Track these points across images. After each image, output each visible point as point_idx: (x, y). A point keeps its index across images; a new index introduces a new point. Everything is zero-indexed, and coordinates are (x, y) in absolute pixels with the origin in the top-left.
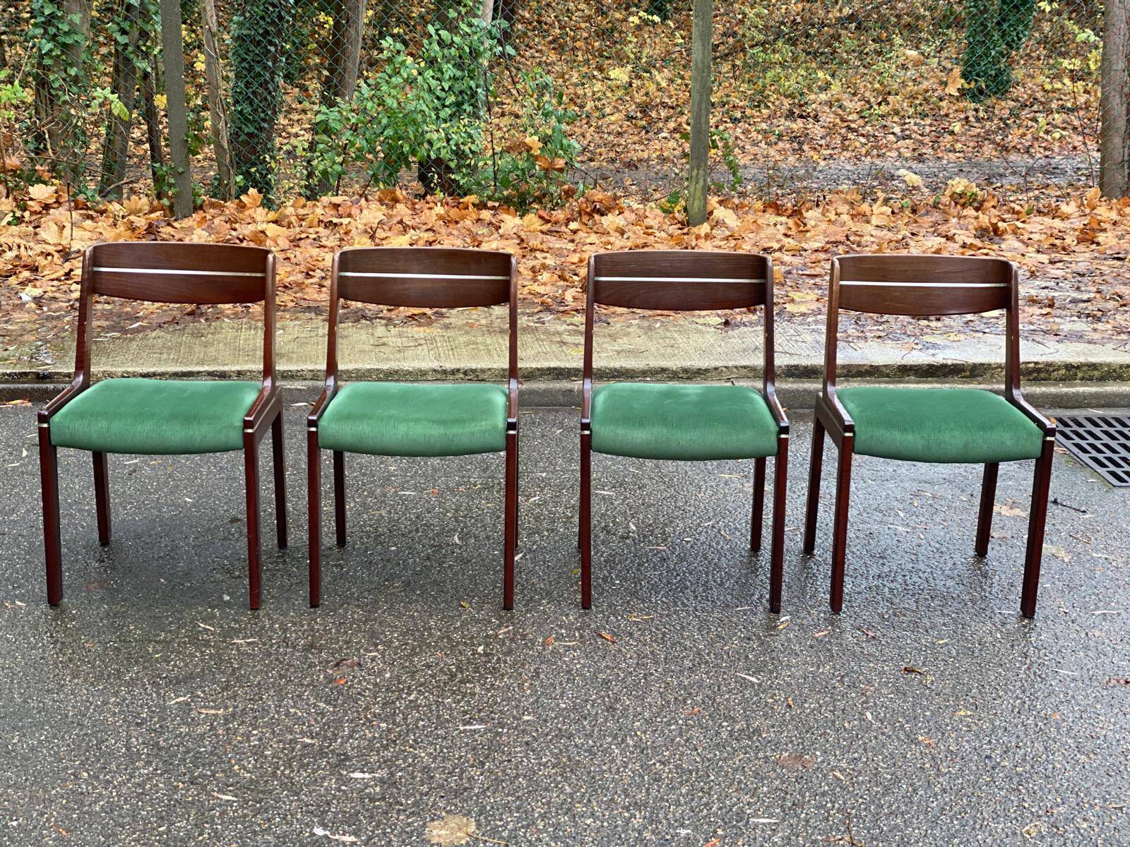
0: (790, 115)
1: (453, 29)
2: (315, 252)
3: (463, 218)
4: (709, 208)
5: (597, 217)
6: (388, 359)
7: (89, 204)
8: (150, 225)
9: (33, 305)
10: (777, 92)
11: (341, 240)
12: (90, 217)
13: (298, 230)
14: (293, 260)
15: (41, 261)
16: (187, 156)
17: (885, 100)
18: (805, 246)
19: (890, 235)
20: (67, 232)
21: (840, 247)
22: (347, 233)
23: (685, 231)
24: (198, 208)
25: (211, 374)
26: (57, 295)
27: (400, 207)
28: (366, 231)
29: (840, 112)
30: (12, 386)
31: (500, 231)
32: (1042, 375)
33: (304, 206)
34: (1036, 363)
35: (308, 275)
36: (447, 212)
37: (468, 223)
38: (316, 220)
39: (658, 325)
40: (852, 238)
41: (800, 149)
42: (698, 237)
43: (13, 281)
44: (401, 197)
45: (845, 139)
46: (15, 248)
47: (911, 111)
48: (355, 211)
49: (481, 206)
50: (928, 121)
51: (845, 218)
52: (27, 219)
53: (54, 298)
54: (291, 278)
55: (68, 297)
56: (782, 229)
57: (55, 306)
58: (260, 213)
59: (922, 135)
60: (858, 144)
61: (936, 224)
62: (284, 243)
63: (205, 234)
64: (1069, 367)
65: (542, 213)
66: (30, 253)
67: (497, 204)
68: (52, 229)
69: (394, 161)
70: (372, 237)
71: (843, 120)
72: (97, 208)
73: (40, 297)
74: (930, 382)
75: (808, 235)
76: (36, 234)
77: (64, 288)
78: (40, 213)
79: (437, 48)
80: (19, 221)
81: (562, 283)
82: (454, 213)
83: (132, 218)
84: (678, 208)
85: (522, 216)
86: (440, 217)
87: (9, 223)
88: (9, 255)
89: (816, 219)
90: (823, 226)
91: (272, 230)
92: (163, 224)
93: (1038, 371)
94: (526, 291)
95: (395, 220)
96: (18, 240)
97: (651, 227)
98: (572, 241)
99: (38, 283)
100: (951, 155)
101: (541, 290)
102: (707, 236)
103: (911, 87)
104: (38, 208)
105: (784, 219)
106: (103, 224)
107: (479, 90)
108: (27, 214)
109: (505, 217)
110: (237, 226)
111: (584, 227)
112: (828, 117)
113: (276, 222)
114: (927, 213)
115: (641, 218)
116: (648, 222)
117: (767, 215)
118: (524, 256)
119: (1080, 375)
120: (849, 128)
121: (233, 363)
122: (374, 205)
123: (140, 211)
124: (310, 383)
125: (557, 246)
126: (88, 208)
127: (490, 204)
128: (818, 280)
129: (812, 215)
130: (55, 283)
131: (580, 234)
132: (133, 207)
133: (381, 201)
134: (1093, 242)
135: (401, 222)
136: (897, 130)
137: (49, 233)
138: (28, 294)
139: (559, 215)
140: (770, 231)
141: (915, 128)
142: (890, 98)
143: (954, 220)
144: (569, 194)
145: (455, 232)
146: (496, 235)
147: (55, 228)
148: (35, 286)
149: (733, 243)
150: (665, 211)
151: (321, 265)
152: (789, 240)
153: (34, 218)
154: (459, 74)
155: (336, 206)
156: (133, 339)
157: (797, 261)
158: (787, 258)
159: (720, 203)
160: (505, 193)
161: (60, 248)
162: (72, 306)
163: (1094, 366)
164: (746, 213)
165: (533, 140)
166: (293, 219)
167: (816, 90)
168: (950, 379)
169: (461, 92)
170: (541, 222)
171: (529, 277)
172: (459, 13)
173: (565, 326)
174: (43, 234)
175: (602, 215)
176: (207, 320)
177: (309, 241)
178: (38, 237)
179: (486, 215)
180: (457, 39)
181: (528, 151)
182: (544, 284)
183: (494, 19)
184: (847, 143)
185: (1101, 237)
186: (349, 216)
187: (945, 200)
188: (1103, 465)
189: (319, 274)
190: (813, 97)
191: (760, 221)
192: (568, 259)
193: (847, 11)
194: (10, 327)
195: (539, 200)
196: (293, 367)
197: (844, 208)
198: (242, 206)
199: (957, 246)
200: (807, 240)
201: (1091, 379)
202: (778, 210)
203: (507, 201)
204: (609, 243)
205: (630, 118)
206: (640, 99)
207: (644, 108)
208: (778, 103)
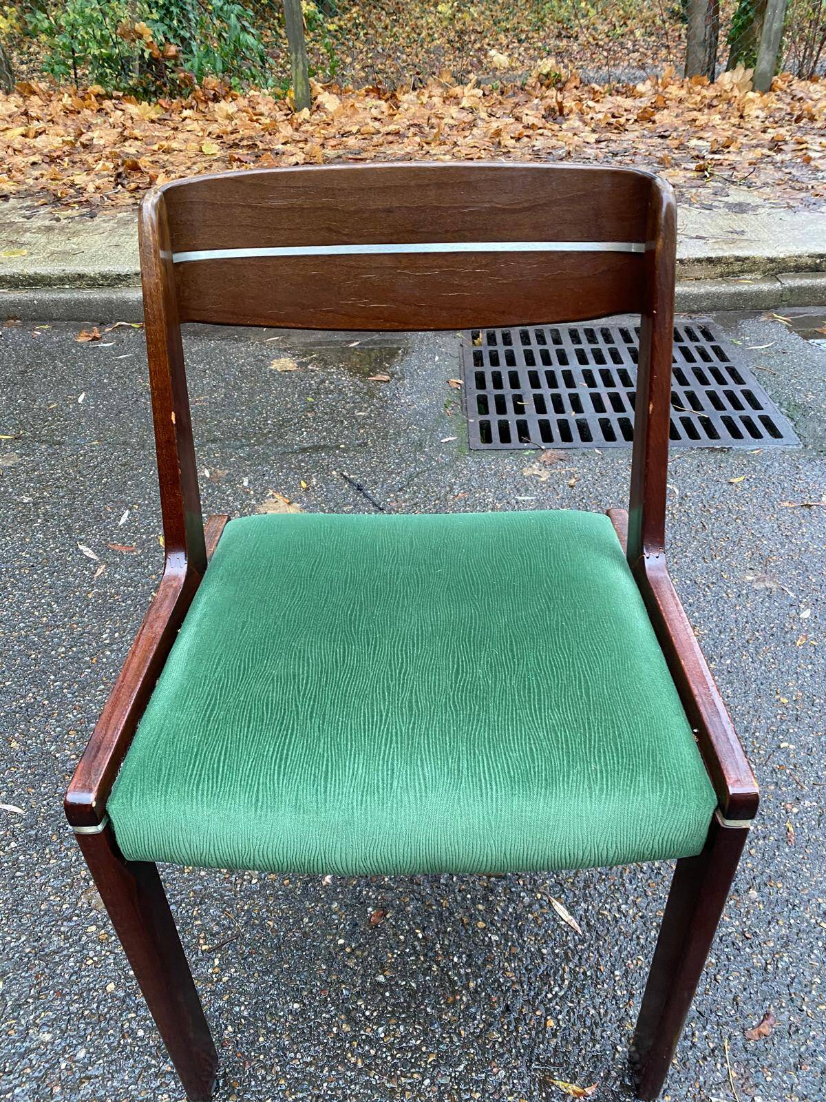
0: (559, 36)
3: (85, 108)
4: (314, 94)
5: (210, 104)
10: (552, 19)
17: (625, 23)
27: (34, 97)
29: (594, 33)
37: (88, 114)
40: (433, 121)
49: (106, 96)
50: (653, 38)
51: (436, 100)
56: (375, 113)
61: (516, 105)
65: (162, 101)
67: (121, 94)
71: (594, 39)
75: (397, 117)
82: (78, 103)
84: (289, 94)
85: (141, 105)
86: (64, 109)
89: (410, 102)
90: (414, 109)
95: (23, 111)
97: (259, 114)
105: (380, 103)
109: (125, 106)
111: (194, 115)
116: (259, 108)
117: (367, 100)
127: (115, 93)
129: (407, 99)
134: (651, 121)
142: (629, 22)
144: (186, 81)
150: (277, 97)
159: (324, 89)
164: (349, 98)
170: (157, 110)
175: (216, 102)
179: (108, 104)
185: (660, 115)
187: (531, 81)
190: (577, 22)
191: (357, 105)
195: (160, 88)
197: (438, 91)
202: (377, 93)
203: (132, 89)
205: (450, 41)
206: (459, 26)
207: (461, 34)
208: (552, 27)
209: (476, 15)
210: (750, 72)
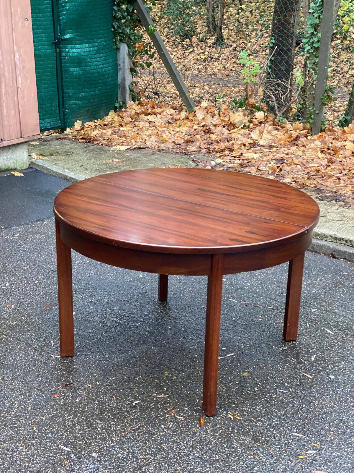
7: (279, 123)
8: (297, 136)
12: (277, 129)
16: (321, 106)
20: (262, 135)
24: (322, 131)
52: (250, 127)
63: (320, 143)
68: (257, 133)
72: (282, 126)
76: (249, 134)
78: (257, 125)
83: (293, 132)
87: (242, 128)
92: (303, 136)
104: (257, 123)
106: (280, 133)
108: (251, 125)
123: (298, 129)
126: (278, 125)
132: (296, 127)
137: (254, 134)
147: (258, 132)
153: (254, 126)
174: (252, 135)
178: (250, 136)
198: (344, 132)
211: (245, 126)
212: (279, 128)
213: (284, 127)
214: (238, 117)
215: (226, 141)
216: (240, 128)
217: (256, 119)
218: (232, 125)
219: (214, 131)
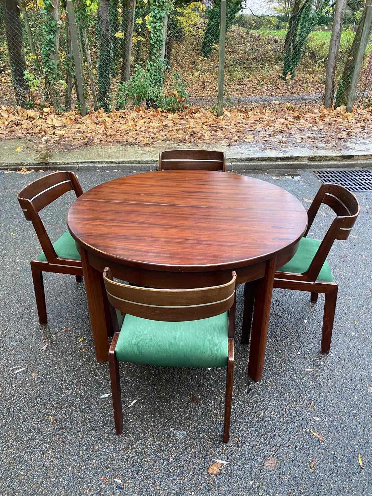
0: (240, 84)
1: (154, 61)
2: (119, 125)
3: (158, 115)
4: (223, 112)
5: (193, 114)
6: (138, 158)
8: (75, 119)
9: (45, 142)
10: (236, 78)
11: (126, 122)
12: (60, 117)
13: (114, 119)
14: (113, 128)
15: (47, 129)
16: (84, 99)
17: (263, 80)
18: (249, 122)
19: (271, 119)
20: (54, 121)
21: (258, 122)
22: (127, 120)
23: (217, 118)
24: (88, 113)
25: (91, 162)
26: (51, 139)
27: (141, 112)
28: (132, 119)
29: (252, 83)
30: (38, 166)
31: (168, 119)
32: (313, 159)
33: (116, 112)
34: (312, 156)
35: (117, 132)
36: (153, 114)
37: (159, 116)
38: (119, 116)
39: (211, 146)
40: (261, 119)
41: (242, 93)
42: (220, 120)
43: (40, 135)
44: (141, 109)
45: (253, 90)
46: (40, 126)
47: (270, 83)
48: (129, 114)
49: (163, 112)
51: (259, 114)
52: (43, 117)
53: (50, 140)
54: (112, 133)
55: (54, 140)
56: (242, 117)
57: (50, 142)
58: (104, 114)
59: (272, 89)
60: (256, 92)
61: (282, 115)
62: (110, 123)
63: (91, 120)
64: (320, 157)
65: (178, 113)
66: (44, 127)
67: (167, 111)
69: (139, 99)
70: (134, 121)
71: (253, 85)
72: (61, 114)
73: (47, 140)
74: (284, 162)
75: (249, 118)
76: (46, 122)
77: (53, 137)
78: (47, 116)
79: (150, 67)
80: (42, 118)
81: (185, 134)
82: (155, 113)
83: (71, 117)
84: (215, 111)
85: (173, 114)
86: (152, 115)
87: (39, 119)
88: (39, 128)
89: (251, 114)
90: (253, 116)
91: (107, 119)
92: (79, 118)
93: (313, 158)
94: (175, 136)
95: (140, 116)
96: (41, 124)
97: (208, 117)
98: (187, 121)
99: (46, 136)
100: (279, 94)
101: (179, 136)
102: (223, 119)
103: (269, 77)
104: (46, 114)
105: (243, 114)
106: (63, 118)
107: (161, 79)
108: (43, 116)
109: (169, 114)
110: (98, 118)
111: (190, 117)
112: (249, 85)
113: (108, 117)
114: (280, 112)
115: (205, 114)
116: (207, 115)
117: (238, 113)
118: (174, 126)
119: (323, 159)
120: (254, 87)
121: (97, 159)
122: (134, 112)
123: (73, 114)
124: (118, 164)
125: (183, 123)
126: (59, 114)
127: (165, 111)
128: (253, 132)
129: (250, 113)
130: (51, 136)
131: (189, 119)
132: (71, 113)
133: (136, 110)
134: (323, 120)
135: (141, 116)
136: (266, 88)
137: (49, 121)
138: (44, 139)
139: (183, 114)
140: (239, 117)
141: (270, 88)
143: (287, 114)
144: (186, 108)
145: (156, 119)
146: (167, 120)
147: (51, 120)
148: (45, 137)
149: (229, 121)
150: (211, 112)
151: (120, 129)
152: (244, 120)
153: (45, 117)
154: (156, 74)
155: (124, 113)
156: (71, 152)
157: (247, 126)
158: (244, 126)
159: (226, 110)
160: (169, 108)
161: (52, 125)
162: (55, 142)
163: (327, 157)
164: (233, 113)
165: (176, 93)
166: (113, 116)
167: (246, 77)
168: (289, 161)
169: (156, 79)
170: (178, 116)
171: (176, 132)
172: (155, 57)
173: (186, 147)
174: (48, 122)
175: (195, 113)
176: (90, 146)
177: (117, 122)
179: (164, 114)
180: (155, 64)
181: (175, 96)
182: (180, 134)
183: (165, 58)
184: (254, 91)
185: (325, 119)
186: (128, 115)
187: (285, 109)
188: (321, 177)
189: (120, 132)
190: (245, 79)
191: (236, 115)
192: (186, 127)
193: (254, 56)
194: (38, 149)
195: (178, 110)
196: (113, 160)
197: (258, 111)
198: (99, 113)
199: (288, 121)
200: (249, 120)
201: (326, 160)
202: (241, 111)
203: (169, 110)
204: (197, 122)
205: (199, 85)
206: (202, 80)
207: (203, 82)
208: (236, 81)
209: (208, 76)
210: (345, 107)
211: (40, 117)
212: (61, 116)
213: (64, 115)
214: (32, 113)
215: (35, 127)
216: (37, 119)
217: (44, 112)
218: (31, 118)
219: (23, 123)
